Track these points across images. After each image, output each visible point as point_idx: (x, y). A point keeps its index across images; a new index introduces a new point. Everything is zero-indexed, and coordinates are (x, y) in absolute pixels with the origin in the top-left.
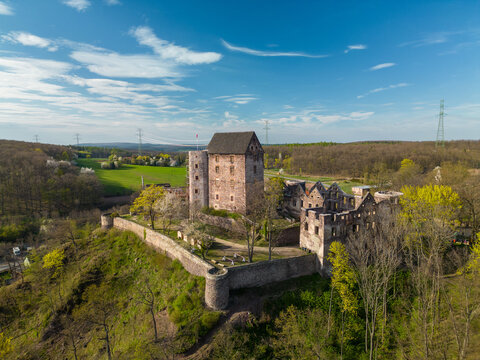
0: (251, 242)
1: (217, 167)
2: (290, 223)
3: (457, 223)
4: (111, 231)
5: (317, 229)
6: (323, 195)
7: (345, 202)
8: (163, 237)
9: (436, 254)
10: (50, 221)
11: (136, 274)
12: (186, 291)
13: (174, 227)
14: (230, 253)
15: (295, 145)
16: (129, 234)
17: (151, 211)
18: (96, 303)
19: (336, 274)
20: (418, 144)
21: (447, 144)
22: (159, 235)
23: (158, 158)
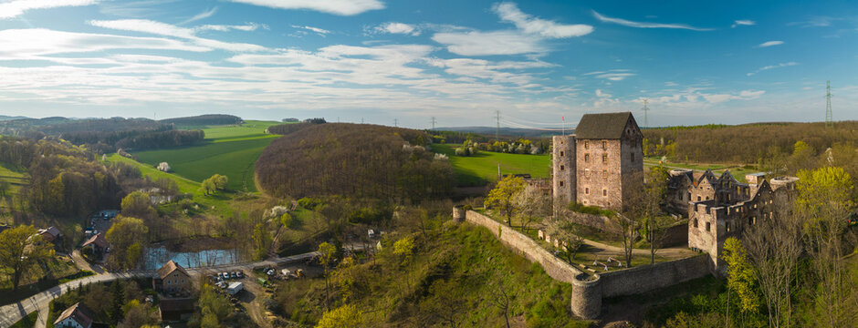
0: (629, 245)
1: (587, 155)
2: (676, 219)
3: (850, 203)
4: (463, 225)
5: (708, 225)
6: (713, 185)
7: (739, 192)
8: (521, 235)
9: (835, 237)
10: (403, 207)
11: (488, 274)
12: (547, 298)
13: (534, 225)
14: (603, 257)
15: (680, 128)
16: (482, 230)
17: (508, 206)
18: (443, 298)
19: (733, 273)
20: (809, 125)
21: (836, 125)
22: (517, 233)
23: (517, 144)
